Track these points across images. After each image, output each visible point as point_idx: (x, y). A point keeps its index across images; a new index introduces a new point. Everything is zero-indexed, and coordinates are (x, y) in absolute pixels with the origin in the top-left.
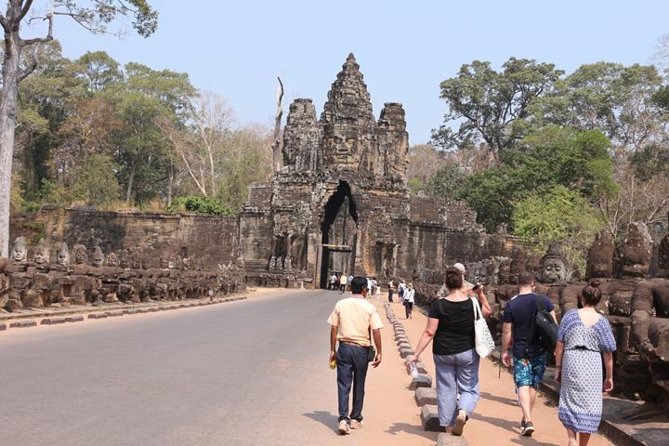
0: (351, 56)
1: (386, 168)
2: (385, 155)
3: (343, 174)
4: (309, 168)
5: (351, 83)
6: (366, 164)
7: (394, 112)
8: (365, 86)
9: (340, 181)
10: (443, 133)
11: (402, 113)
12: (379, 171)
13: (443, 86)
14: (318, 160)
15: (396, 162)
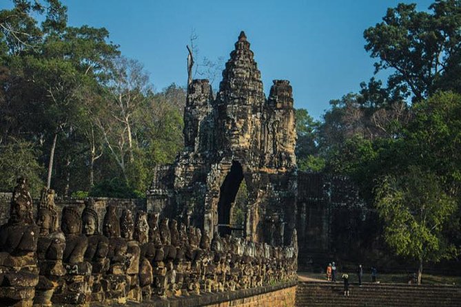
0: (242, 35)
1: (274, 146)
2: (274, 133)
3: (235, 155)
4: (206, 149)
5: (242, 62)
6: (256, 143)
7: (281, 90)
8: (255, 64)
9: (233, 161)
10: (374, 86)
11: (289, 89)
12: (269, 149)
13: (367, 34)
14: (214, 141)
15: (285, 140)
